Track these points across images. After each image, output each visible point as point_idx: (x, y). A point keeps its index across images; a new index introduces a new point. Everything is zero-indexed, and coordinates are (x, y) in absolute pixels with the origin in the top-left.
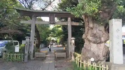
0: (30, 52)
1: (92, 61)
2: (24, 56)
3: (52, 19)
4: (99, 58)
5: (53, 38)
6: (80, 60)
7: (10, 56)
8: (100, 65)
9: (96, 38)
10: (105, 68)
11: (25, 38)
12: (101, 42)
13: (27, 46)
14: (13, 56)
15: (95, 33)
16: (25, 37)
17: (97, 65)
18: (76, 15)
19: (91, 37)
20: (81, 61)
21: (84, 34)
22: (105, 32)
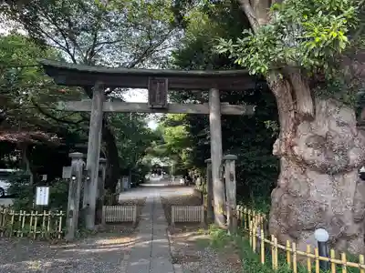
0: (84, 206)
1: (319, 243)
2: (64, 219)
3: (158, 96)
4: (342, 229)
5: (155, 160)
6: (269, 238)
7: (16, 218)
9: (330, 154)
11: (71, 159)
12: (347, 167)
13: (75, 186)
14: (27, 219)
15: (324, 134)
16: (71, 155)
18: (256, 65)
19: (310, 150)
20: (274, 239)
21: (277, 141)
22: (358, 130)
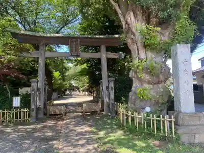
1: (147, 112)
3: (74, 49)
8: (161, 117)
10: (170, 120)
11: (31, 83)
13: (34, 96)
16: (31, 80)
17: (156, 117)
20: (130, 113)
